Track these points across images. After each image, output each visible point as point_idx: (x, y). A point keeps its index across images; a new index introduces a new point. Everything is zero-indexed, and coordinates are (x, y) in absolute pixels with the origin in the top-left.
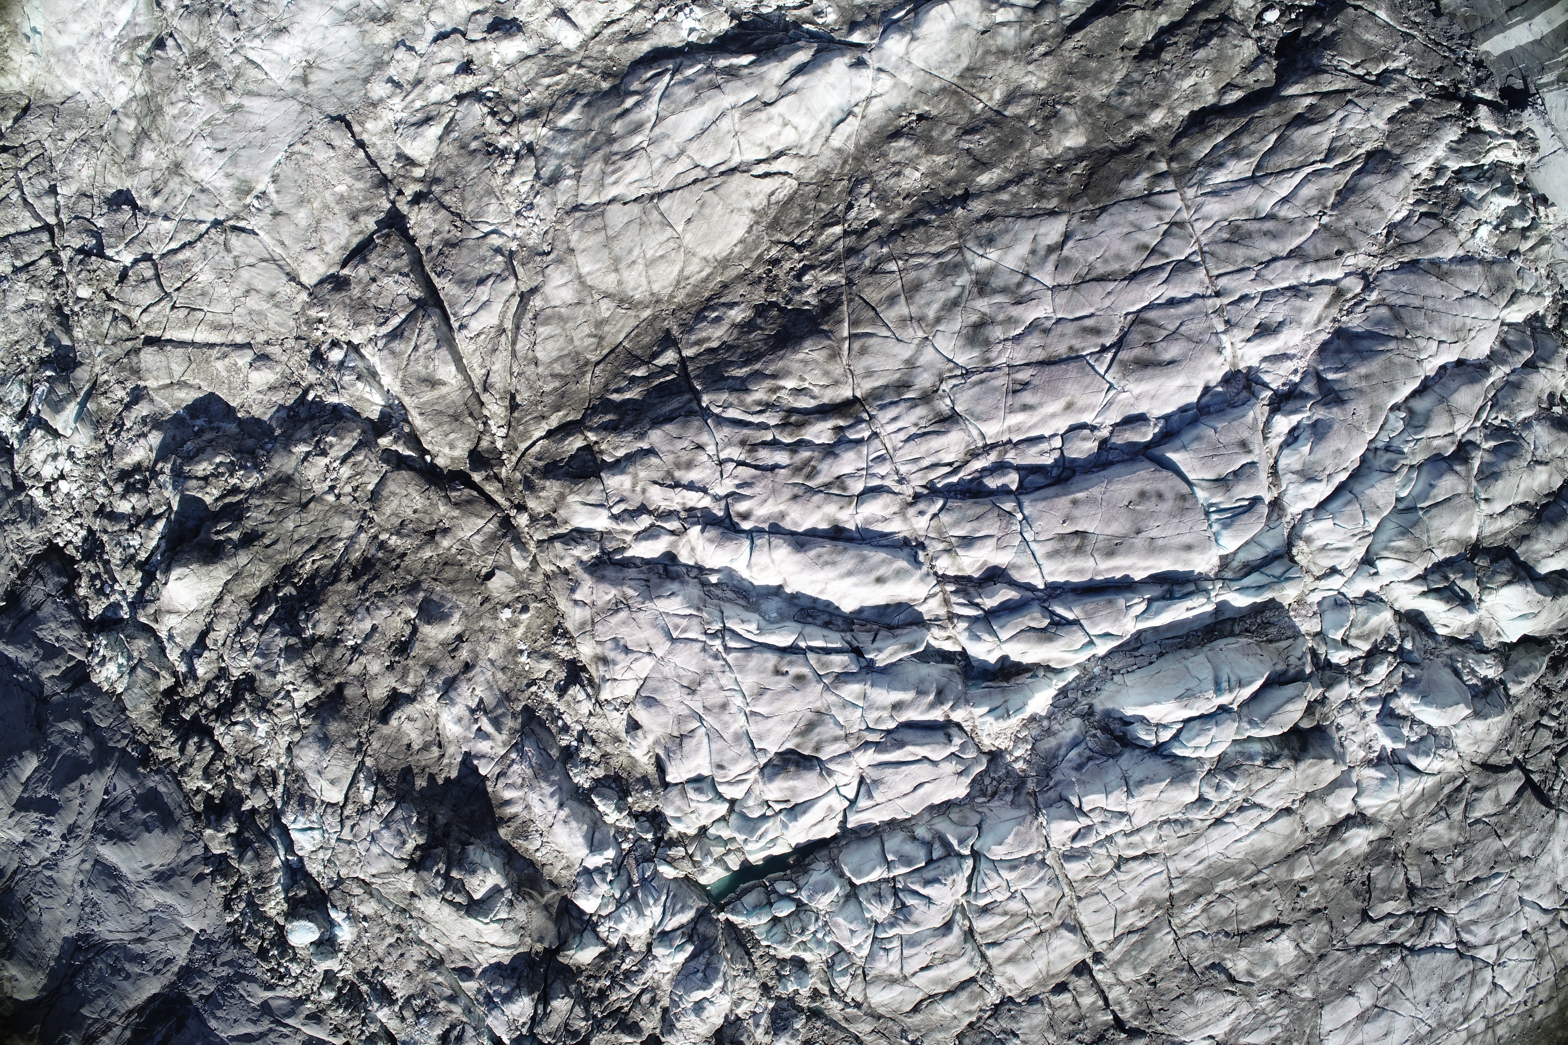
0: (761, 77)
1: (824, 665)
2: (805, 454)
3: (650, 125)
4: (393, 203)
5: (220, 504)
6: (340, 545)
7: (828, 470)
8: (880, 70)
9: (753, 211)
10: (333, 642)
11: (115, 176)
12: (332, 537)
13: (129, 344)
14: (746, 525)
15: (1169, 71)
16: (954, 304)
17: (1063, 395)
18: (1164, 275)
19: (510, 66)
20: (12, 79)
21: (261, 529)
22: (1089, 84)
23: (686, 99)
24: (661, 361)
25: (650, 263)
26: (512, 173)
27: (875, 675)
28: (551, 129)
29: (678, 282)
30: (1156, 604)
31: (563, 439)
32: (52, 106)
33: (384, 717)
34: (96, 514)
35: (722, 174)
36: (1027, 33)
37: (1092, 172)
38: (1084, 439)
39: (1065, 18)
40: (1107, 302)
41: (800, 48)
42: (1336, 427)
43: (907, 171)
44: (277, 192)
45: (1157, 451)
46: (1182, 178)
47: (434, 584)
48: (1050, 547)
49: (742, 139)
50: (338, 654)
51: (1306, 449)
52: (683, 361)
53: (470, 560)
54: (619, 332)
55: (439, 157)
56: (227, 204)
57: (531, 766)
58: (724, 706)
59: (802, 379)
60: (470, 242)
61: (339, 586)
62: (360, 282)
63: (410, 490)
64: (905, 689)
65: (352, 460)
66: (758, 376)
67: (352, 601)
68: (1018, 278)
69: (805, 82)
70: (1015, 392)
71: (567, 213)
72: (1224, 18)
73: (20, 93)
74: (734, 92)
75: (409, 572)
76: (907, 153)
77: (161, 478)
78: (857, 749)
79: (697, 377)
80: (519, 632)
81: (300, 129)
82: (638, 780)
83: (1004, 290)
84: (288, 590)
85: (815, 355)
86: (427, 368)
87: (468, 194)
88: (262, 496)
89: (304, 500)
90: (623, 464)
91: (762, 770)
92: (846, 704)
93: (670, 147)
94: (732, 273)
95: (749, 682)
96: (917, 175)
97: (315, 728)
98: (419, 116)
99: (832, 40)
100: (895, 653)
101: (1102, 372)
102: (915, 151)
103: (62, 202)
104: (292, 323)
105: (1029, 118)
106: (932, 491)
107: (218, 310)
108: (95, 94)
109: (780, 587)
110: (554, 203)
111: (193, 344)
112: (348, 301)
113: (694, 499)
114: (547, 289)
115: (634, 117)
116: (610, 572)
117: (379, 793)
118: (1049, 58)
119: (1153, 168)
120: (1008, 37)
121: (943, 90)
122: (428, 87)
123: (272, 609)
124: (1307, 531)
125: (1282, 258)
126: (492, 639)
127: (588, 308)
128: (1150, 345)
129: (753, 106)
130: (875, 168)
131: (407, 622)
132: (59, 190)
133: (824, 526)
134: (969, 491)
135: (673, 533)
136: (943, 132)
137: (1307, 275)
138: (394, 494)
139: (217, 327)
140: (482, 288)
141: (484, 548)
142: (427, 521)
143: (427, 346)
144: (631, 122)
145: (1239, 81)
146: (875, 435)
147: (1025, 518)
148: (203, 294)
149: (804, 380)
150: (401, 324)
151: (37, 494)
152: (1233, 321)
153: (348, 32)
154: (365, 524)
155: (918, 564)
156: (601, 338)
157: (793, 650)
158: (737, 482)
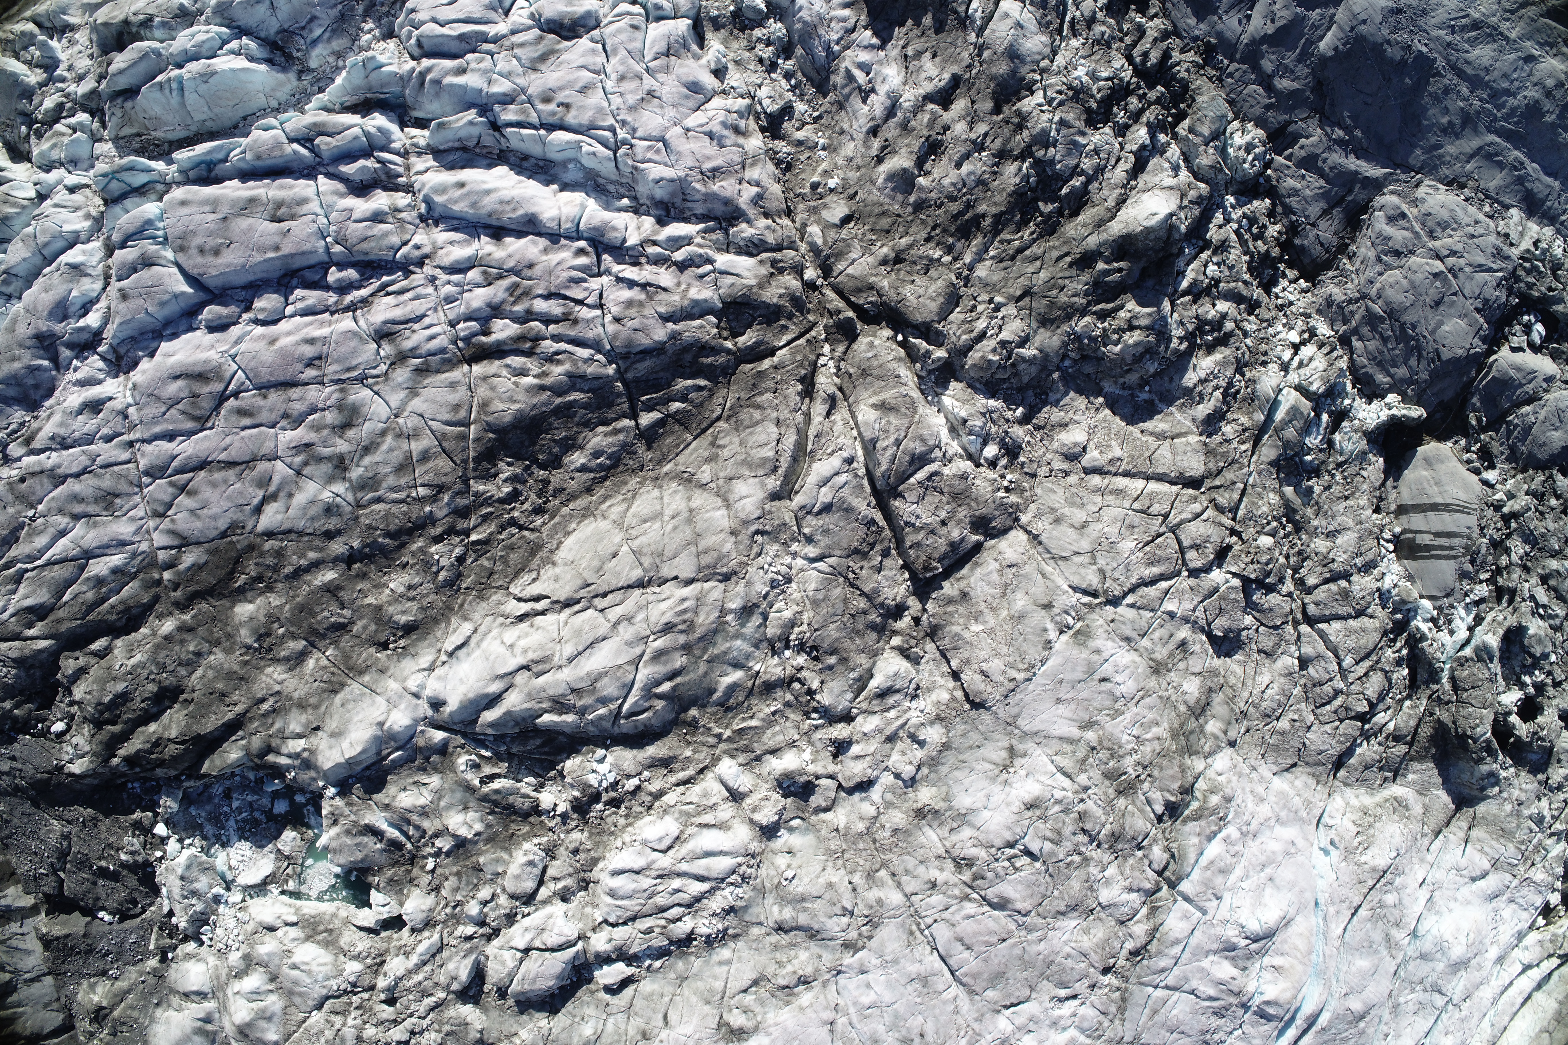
0: (530, 697)
1: (524, 112)
2: (518, 308)
3: (645, 658)
4: (924, 610)
5: (1118, 302)
6: (992, 253)
7: (497, 292)
8: (417, 696)
9: (554, 563)
10: (1002, 155)
11: (1234, 673)
12: (1001, 261)
13: (1217, 482)
14: (582, 244)
15: (151, 673)
16: (367, 449)
17: (276, 351)
18: (175, 464)
19: (792, 744)
20: (1354, 802)
21: (1073, 272)
22: (226, 666)
23: (605, 681)
24: (655, 415)
25: (657, 516)
26: (792, 624)
27: (478, 101)
28: (750, 668)
29: (634, 497)
30: (221, 156)
31: (757, 344)
32: (1307, 764)
33: (956, 81)
34: (1257, 304)
35: (578, 602)
36: (277, 725)
37: (231, 575)
38: (263, 310)
39: (242, 738)
40: (228, 440)
41: (491, 725)
42: (46, 313)
43: (401, 589)
44: (1045, 630)
45: (202, 296)
46: (150, 563)
47: (900, 212)
48: (305, 209)
49: (555, 635)
50: (998, 142)
51: (74, 293)
52: (634, 416)
53: (864, 234)
54: (695, 450)
55: (874, 655)
56: (1101, 621)
57: (819, 36)
58: (622, 78)
59: (516, 384)
60: (838, 552)
61: (994, 210)
62: (958, 523)
63: (915, 302)
64: (451, 86)
65: (973, 335)
66: (558, 390)
67: (981, 195)
68: (306, 471)
69: (486, 686)
70: (320, 358)
71: (735, 573)
72: (98, 724)
73: (1346, 785)
74: (557, 683)
75: (923, 222)
76: (399, 608)
77: (1180, 332)
78: (504, 36)
79: (619, 395)
80: (824, 166)
81: (1019, 696)
82: (723, 26)
83: (321, 459)
84: (1047, 208)
85: (502, 407)
86: (888, 422)
87: (840, 606)
88: (1071, 305)
89: (1027, 299)
90: (696, 311)
91: (597, 26)
92: (507, 75)
93: (626, 632)
94: (580, 503)
95: (596, 98)
96: (392, 585)
97: (1024, 70)
98: (890, 701)
99: (464, 735)
100: (457, 120)
101: (240, 372)
102: (391, 609)
103: (1293, 648)
104: (1038, 491)
105: (283, 635)
106: (406, 267)
107: (1116, 510)
108: (1254, 769)
109: (561, 190)
110: (749, 584)
111: (1148, 478)
112: (973, 504)
113: (630, 272)
114: (760, 495)
115: (660, 670)
116: (719, 209)
117: (964, 8)
118: (259, 696)
119: (175, 574)
120: (296, 722)
121: (361, 673)
122: (880, 731)
123: (1065, 191)
124: (87, 224)
125: (71, 476)
126: (850, 160)
127: (722, 474)
128: (195, 395)
129: (540, 667)
130: (432, 597)
131: (927, 173)
132: (1296, 662)
133: (508, 240)
134: (374, 268)
135: (655, 243)
136: (365, 628)
137: (52, 459)
138: (932, 299)
139: (1119, 493)
140: (827, 500)
141: (849, 246)
142: (902, 273)
143: (886, 443)
144: (665, 664)
145: (93, 660)
146: (453, 324)
147: (324, 238)
148: (1132, 527)
149: (515, 383)
150: (915, 472)
151: (1324, 329)
152: (120, 418)
153: (963, 801)
154: (965, 273)
155: (427, 201)
156: (713, 444)
157: (551, 128)
158: (585, 285)
